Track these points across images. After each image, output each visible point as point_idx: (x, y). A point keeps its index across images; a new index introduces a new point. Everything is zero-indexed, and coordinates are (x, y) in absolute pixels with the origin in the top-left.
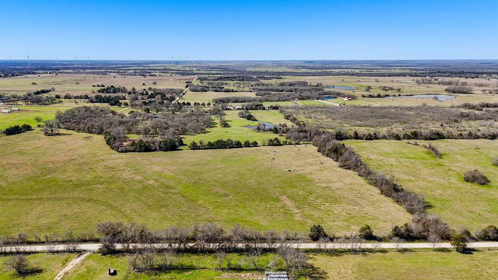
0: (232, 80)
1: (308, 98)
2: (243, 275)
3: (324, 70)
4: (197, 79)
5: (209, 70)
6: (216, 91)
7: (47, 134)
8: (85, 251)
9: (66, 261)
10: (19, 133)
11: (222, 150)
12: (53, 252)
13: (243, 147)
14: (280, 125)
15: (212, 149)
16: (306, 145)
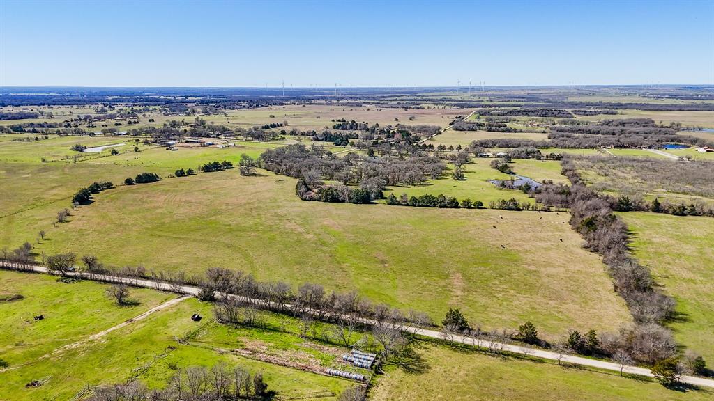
0: (529, 116)
1: (634, 145)
2: (327, 348)
3: (706, 102)
4: (475, 114)
5: (507, 100)
6: (489, 131)
7: (243, 174)
8: (188, 294)
9: (166, 300)
10: (217, 170)
11: (427, 209)
12: (160, 290)
13: (460, 207)
14: (544, 182)
15: (415, 206)
16: (559, 213)
